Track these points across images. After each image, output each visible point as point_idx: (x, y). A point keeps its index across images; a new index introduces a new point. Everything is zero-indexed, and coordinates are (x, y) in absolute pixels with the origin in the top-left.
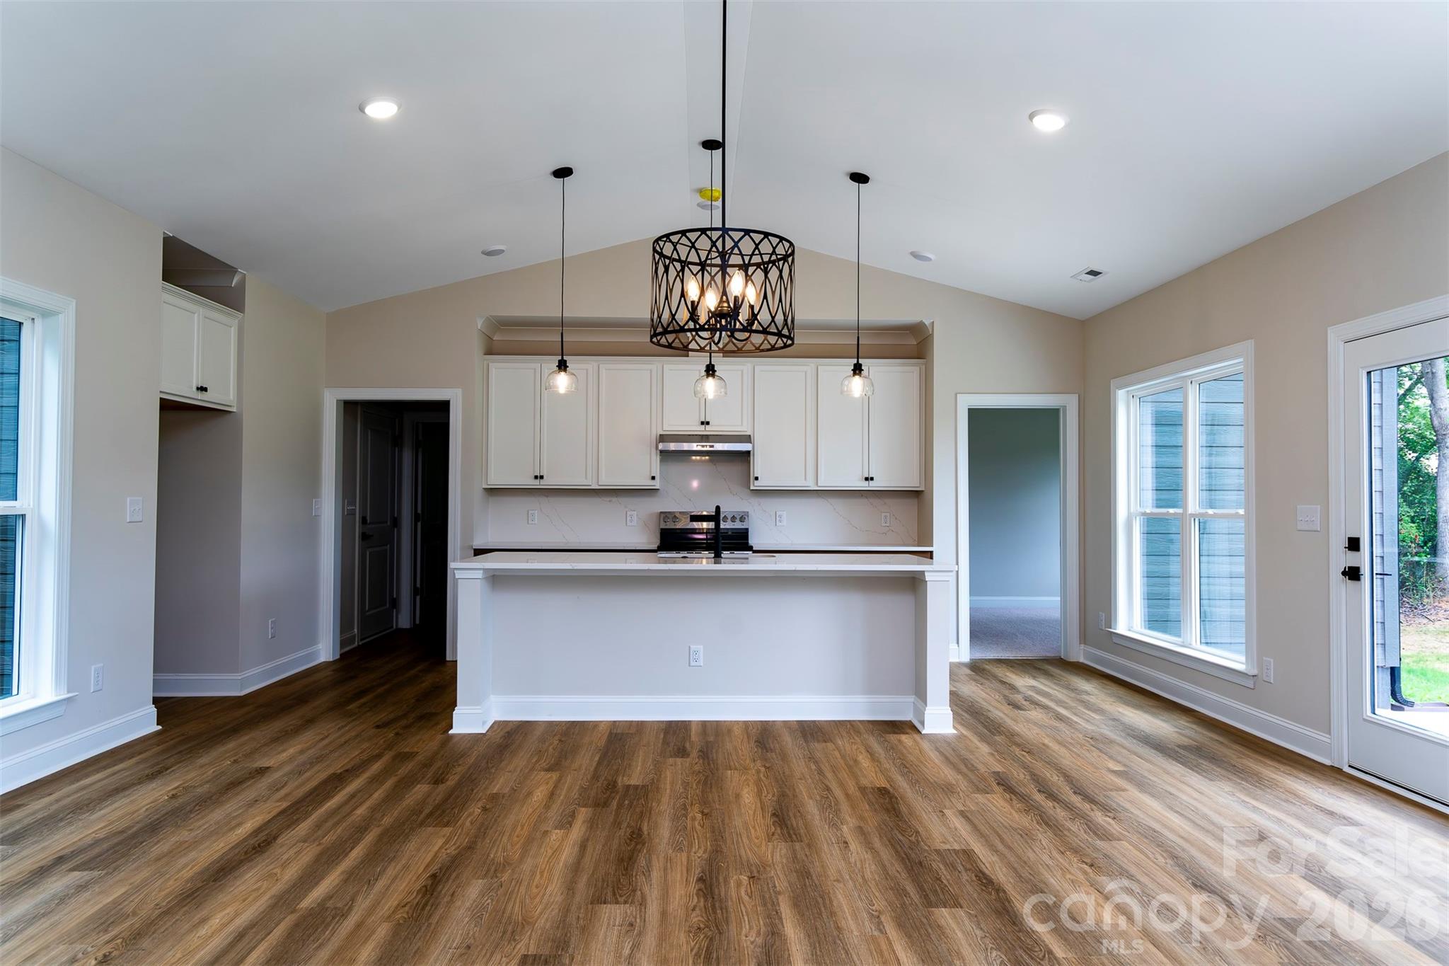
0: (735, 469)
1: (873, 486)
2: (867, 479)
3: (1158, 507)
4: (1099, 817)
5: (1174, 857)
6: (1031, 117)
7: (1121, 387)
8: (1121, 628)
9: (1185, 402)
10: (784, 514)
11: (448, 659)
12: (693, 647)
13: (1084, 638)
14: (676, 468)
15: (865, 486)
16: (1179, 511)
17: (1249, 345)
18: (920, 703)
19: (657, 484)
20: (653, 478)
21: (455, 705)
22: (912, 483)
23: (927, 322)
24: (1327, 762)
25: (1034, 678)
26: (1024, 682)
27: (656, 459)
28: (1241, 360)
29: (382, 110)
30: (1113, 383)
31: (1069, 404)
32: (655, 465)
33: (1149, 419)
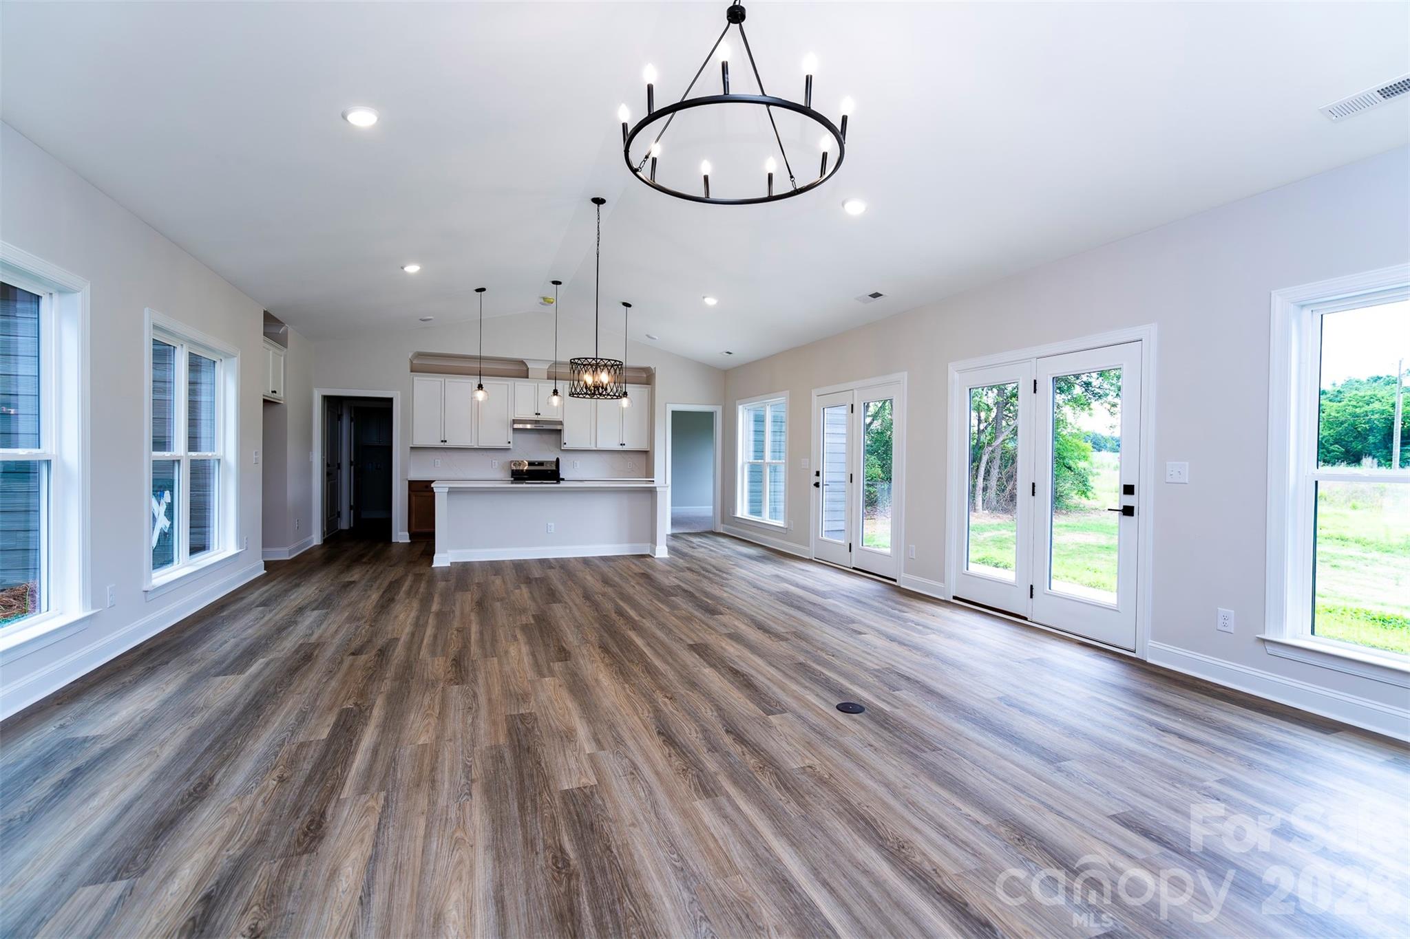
0: (553, 437)
1: (624, 448)
2: (621, 445)
3: (755, 459)
4: (725, 575)
5: (749, 583)
6: (704, 298)
7: (741, 404)
8: (739, 515)
9: (765, 411)
10: (578, 462)
11: (393, 541)
12: (549, 524)
13: (723, 522)
14: (520, 436)
15: (621, 448)
16: (762, 461)
17: (788, 392)
18: (653, 546)
19: (511, 446)
20: (509, 442)
21: (434, 553)
22: (643, 446)
23: (653, 368)
24: (808, 558)
25: (700, 538)
26: (696, 540)
27: (511, 431)
28: (784, 398)
29: (412, 269)
30: (737, 402)
31: (718, 410)
32: (511, 437)
33: (752, 418)
